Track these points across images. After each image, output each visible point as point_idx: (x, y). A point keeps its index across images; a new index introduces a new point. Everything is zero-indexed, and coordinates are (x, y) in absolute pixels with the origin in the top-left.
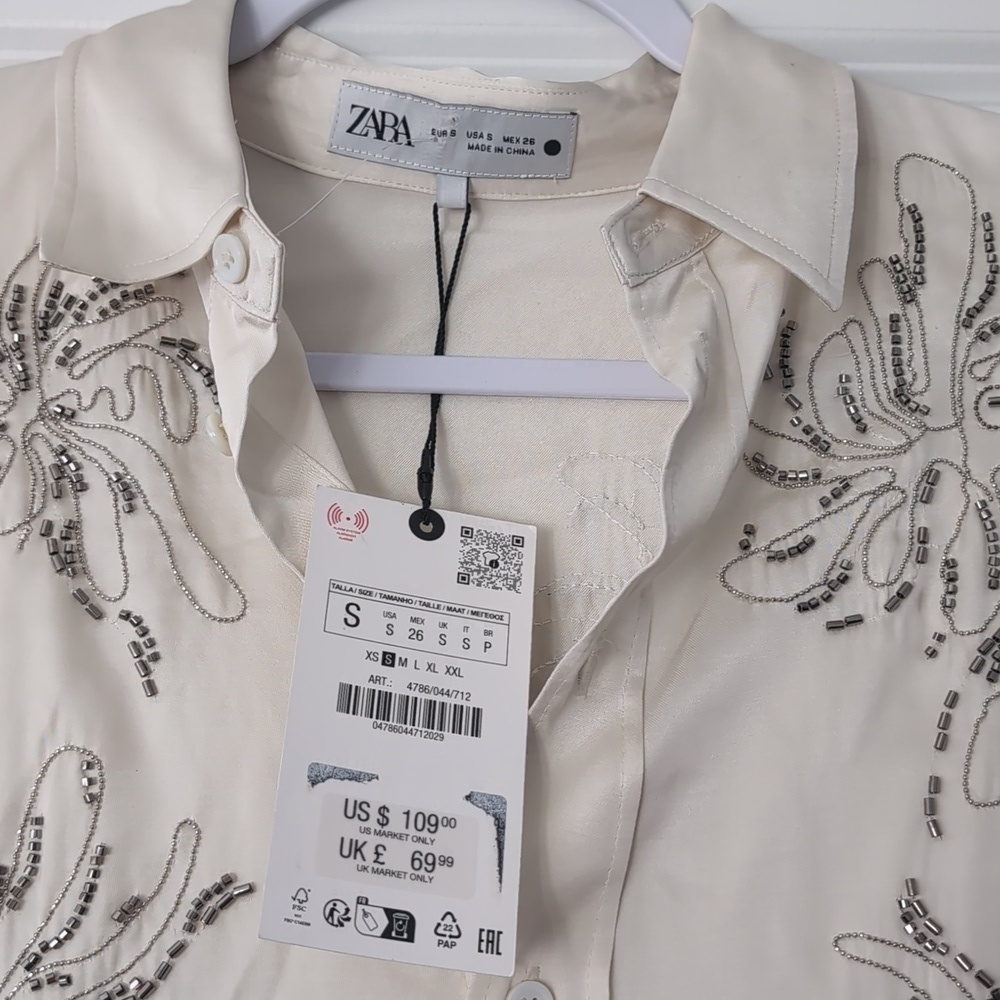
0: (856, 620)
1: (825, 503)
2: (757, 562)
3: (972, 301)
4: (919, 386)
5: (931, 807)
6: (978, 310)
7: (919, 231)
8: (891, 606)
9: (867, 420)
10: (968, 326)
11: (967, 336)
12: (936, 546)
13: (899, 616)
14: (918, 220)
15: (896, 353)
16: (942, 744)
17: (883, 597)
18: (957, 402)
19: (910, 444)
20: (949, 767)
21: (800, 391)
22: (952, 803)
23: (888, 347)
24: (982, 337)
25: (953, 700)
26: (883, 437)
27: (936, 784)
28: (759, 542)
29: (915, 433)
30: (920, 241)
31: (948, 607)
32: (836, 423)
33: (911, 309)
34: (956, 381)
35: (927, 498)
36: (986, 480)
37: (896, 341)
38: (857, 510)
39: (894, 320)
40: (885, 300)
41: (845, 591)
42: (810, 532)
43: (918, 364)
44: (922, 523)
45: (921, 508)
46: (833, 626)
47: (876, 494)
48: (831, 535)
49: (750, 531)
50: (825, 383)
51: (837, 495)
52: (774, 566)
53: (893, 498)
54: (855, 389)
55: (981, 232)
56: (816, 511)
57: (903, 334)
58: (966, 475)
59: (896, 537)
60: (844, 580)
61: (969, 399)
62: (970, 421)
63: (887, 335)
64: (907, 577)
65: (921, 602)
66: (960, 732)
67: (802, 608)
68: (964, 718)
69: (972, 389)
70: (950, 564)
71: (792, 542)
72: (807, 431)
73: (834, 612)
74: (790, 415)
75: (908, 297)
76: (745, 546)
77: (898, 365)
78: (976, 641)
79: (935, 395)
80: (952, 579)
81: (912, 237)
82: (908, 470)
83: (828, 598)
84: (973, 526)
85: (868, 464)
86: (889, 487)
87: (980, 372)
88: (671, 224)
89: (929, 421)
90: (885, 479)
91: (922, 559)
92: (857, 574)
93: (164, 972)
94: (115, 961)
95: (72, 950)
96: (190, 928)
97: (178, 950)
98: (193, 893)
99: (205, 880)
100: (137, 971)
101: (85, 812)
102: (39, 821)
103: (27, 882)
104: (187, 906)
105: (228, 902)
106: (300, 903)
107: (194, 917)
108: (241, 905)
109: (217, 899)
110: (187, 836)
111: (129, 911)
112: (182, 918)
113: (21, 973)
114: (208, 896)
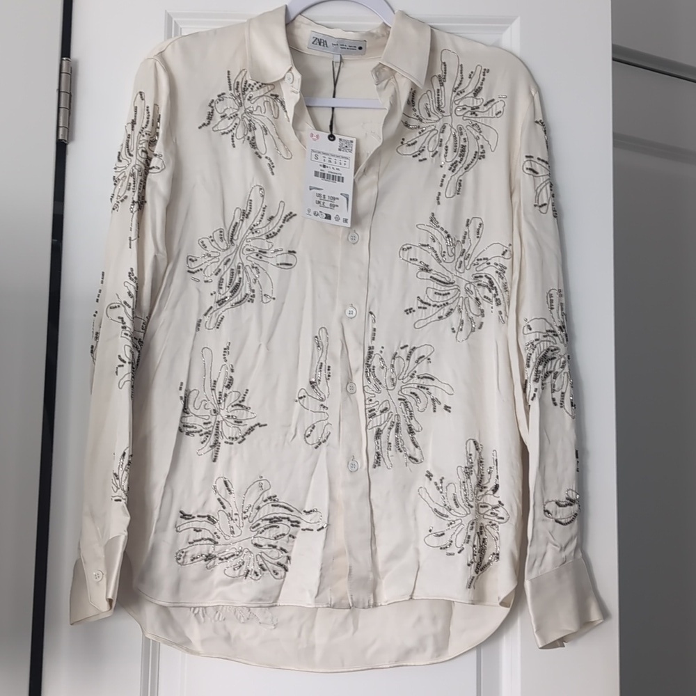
0: (425, 159)
1: (420, 133)
2: (404, 146)
3: (456, 86)
4: (443, 106)
5: (438, 199)
6: (458, 88)
7: (445, 68)
8: (433, 156)
9: (431, 114)
10: (455, 91)
11: (455, 94)
12: (444, 143)
13: (434, 158)
14: (445, 66)
15: (438, 98)
16: (441, 185)
17: (431, 154)
18: (451, 109)
19: (440, 119)
20: (442, 190)
21: (416, 107)
22: (442, 198)
23: (436, 96)
24: (458, 94)
25: (444, 176)
26: (434, 118)
27: (439, 194)
28: (405, 142)
29: (441, 117)
30: (445, 70)
31: (445, 156)
32: (424, 115)
33: (442, 87)
34: (451, 105)
35: (443, 132)
36: (456, 128)
37: (438, 95)
38: (427, 134)
39: (438, 90)
40: (437, 85)
41: (423, 153)
42: (417, 140)
43: (443, 101)
44: (441, 137)
45: (441, 134)
46: (420, 161)
47: (431, 131)
48: (421, 140)
49: (403, 139)
50: (422, 105)
51: (423, 131)
52: (408, 147)
53: (435, 132)
54: (429, 107)
55: (460, 69)
56: (418, 135)
57: (440, 94)
58: (452, 127)
59: (435, 140)
60: (423, 150)
61: (454, 109)
62: (454, 114)
63: (436, 94)
64: (437, 150)
65: (440, 155)
66: (445, 183)
67: (414, 157)
68: (446, 180)
69: (455, 106)
70: (447, 147)
71: (412, 142)
72: (417, 116)
73: (420, 157)
74: (414, 112)
75: (442, 85)
76: (402, 143)
77: (438, 101)
78: (451, 163)
79: (446, 109)
80: (447, 150)
81: (443, 69)
82: (439, 125)
83: (419, 154)
84: (452, 138)
85: (430, 124)
86: (434, 129)
87: (457, 102)
88: (386, 69)
89: (444, 114)
90: (433, 127)
91: (441, 146)
92: (426, 149)
93: (279, 231)
94: (269, 228)
95: (259, 227)
96: (284, 222)
97: (281, 226)
98: (284, 216)
99: (286, 213)
100: (273, 231)
101: (262, 198)
102: (251, 200)
103: (249, 213)
104: (283, 218)
105: (291, 218)
106: (309, 211)
107: (284, 220)
108: (294, 218)
109: (289, 217)
110: (282, 204)
111: (271, 218)
112: (282, 221)
113: (250, 231)
114: (287, 216)
